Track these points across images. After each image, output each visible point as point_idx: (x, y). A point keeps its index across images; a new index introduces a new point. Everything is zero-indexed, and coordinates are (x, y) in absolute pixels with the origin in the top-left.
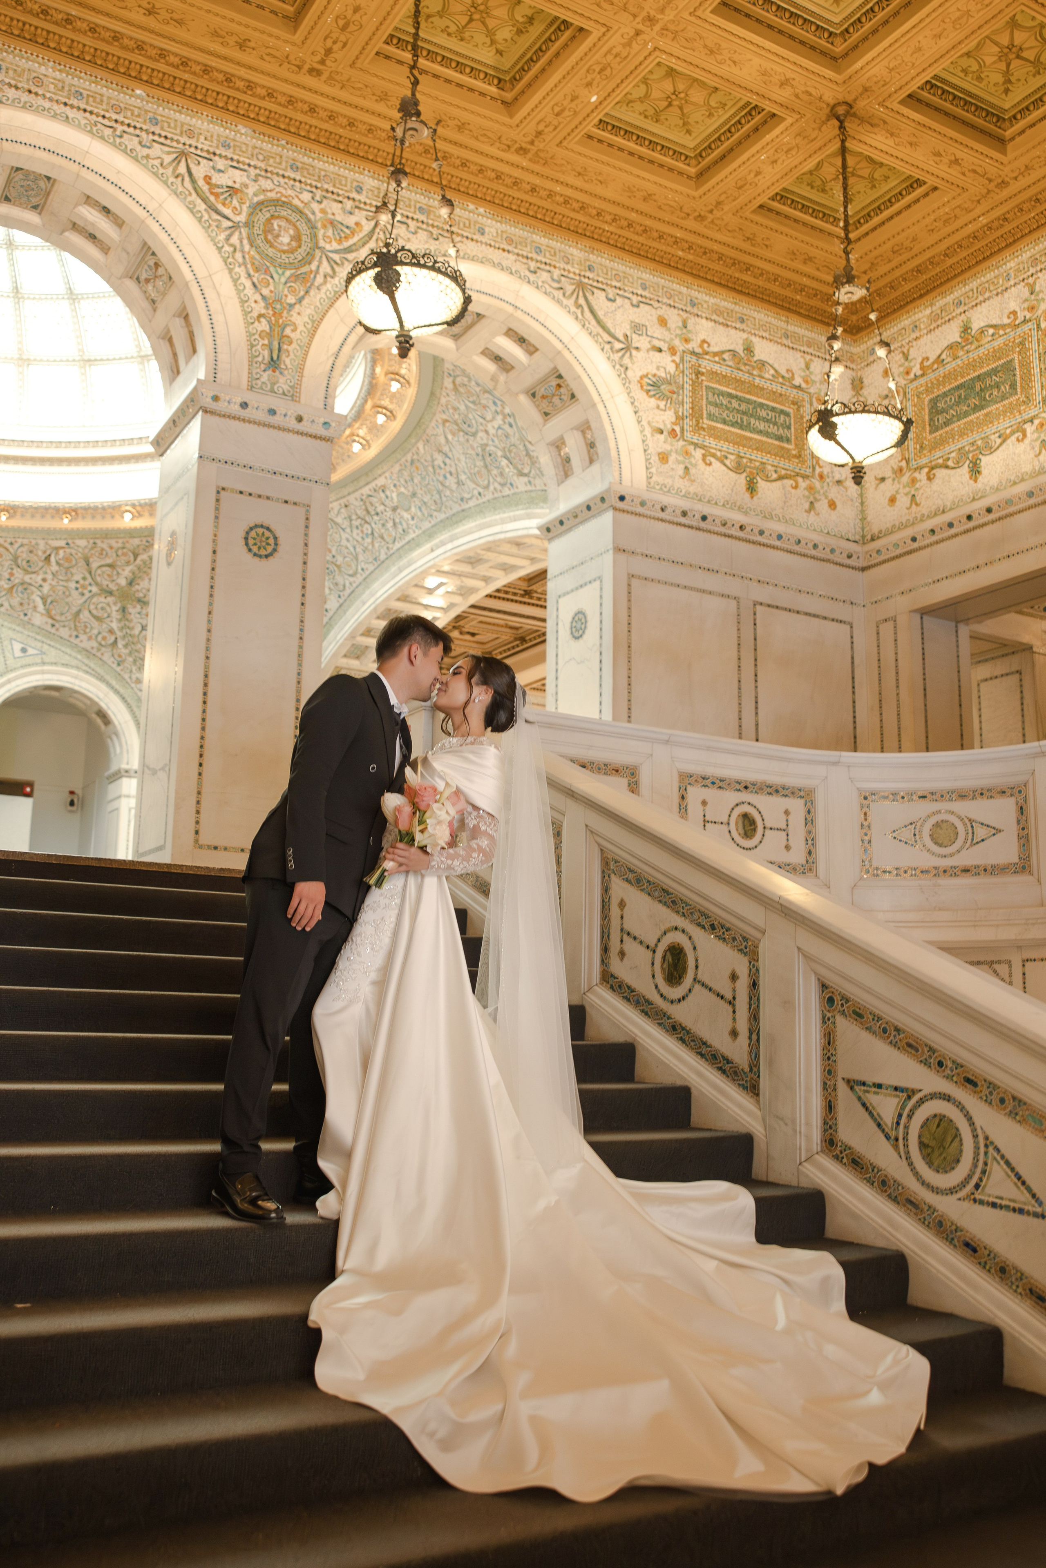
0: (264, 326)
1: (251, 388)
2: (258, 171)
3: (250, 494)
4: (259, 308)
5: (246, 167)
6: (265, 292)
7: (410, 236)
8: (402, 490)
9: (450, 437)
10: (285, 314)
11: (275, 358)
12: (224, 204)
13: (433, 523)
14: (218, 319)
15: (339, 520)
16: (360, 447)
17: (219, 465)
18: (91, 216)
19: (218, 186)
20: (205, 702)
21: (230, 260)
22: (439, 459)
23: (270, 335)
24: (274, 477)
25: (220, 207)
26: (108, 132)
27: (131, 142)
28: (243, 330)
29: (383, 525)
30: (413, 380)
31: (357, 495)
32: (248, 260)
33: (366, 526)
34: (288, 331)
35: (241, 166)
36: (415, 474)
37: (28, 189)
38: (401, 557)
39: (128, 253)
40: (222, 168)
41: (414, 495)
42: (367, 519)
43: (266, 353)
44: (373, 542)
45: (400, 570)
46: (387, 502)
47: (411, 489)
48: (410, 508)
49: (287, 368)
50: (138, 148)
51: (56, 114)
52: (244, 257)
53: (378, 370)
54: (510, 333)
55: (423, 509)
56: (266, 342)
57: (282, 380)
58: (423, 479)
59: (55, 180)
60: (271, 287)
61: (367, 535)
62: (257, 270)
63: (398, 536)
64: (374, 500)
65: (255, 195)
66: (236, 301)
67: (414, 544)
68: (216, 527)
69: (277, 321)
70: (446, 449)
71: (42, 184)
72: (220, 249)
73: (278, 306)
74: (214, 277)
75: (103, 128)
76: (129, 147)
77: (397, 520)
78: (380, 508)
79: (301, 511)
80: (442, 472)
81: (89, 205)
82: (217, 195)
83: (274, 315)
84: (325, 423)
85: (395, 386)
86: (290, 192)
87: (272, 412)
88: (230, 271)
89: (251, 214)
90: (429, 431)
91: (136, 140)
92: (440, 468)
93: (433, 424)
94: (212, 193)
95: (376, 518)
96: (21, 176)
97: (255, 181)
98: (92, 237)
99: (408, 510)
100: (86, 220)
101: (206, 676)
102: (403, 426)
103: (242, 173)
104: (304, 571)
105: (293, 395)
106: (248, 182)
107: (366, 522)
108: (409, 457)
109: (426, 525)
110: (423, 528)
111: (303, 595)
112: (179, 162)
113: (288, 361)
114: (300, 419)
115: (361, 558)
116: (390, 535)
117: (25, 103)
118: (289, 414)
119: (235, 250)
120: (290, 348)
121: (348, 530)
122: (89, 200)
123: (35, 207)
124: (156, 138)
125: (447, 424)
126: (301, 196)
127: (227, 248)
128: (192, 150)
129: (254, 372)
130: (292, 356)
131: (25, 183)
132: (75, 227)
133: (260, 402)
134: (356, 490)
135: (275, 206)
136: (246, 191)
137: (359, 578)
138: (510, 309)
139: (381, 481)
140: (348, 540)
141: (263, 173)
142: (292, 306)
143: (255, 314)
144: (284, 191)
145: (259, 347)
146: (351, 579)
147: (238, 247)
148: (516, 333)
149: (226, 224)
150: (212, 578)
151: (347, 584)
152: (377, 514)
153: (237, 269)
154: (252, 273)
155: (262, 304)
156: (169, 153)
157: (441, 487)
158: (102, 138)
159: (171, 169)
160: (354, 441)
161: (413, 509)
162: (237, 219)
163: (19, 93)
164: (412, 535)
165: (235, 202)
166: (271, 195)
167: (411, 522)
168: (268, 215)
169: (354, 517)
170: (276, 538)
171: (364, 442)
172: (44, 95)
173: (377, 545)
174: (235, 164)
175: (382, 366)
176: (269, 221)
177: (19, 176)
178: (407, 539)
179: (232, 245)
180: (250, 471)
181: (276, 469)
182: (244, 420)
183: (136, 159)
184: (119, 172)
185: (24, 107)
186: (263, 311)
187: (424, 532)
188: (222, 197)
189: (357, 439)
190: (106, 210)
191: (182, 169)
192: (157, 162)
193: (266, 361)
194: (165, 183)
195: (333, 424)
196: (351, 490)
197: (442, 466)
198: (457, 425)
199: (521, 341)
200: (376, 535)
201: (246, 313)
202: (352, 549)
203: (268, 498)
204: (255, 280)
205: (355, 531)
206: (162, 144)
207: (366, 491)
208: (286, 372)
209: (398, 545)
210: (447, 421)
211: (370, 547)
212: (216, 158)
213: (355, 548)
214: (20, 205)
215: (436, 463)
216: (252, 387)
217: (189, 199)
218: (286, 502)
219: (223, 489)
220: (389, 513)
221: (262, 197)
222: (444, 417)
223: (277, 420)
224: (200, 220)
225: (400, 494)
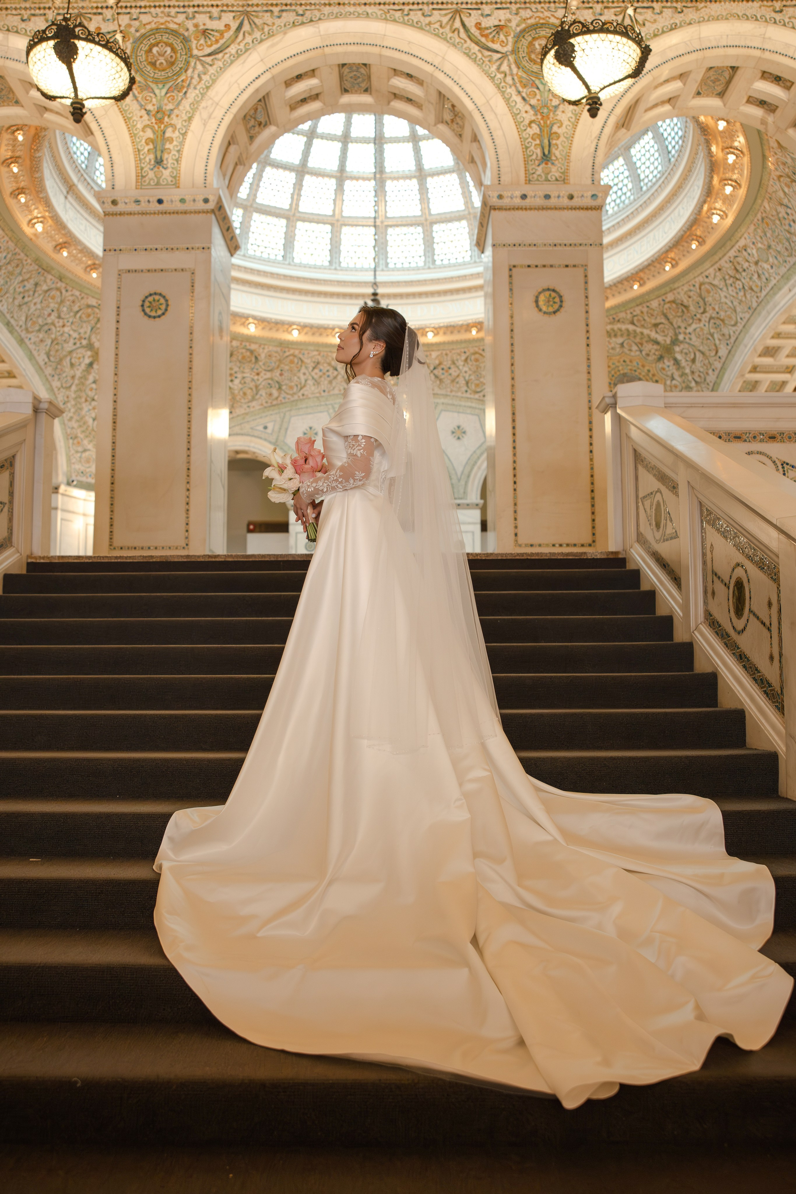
0: (535, 129)
1: (528, 181)
2: (518, 5)
3: (537, 266)
4: (530, 116)
5: (508, 5)
6: (533, 102)
7: (657, 17)
8: (760, 245)
9: (786, 190)
10: (551, 115)
11: (546, 152)
12: (493, 41)
13: (788, 267)
14: (497, 134)
15: (716, 282)
16: (718, 218)
17: (509, 248)
18: (400, 83)
19: (487, 29)
20: (514, 434)
21: (503, 84)
22: (782, 210)
23: (540, 136)
24: (555, 248)
25: (491, 45)
26: (398, 14)
27: (416, 16)
28: (517, 137)
29: (751, 279)
30: (745, 150)
31: (726, 258)
32: (517, 81)
33: (738, 282)
34: (555, 129)
35: (504, 6)
36: (766, 230)
37: (356, 78)
38: (768, 302)
39: (432, 104)
40: (489, 13)
41: (769, 247)
42: (738, 276)
43: (539, 151)
44: (745, 294)
45: (769, 313)
46: (750, 259)
47: (766, 243)
48: (768, 259)
49: (557, 159)
50: (422, 19)
51: (359, 14)
52: (513, 79)
53: (714, 149)
54: (765, 75)
55: (778, 257)
56: (538, 142)
57: (554, 169)
58: (773, 232)
59: (369, 65)
60: (538, 97)
61: (740, 290)
62: (525, 86)
63: (763, 284)
64: (740, 259)
65: (518, 26)
66: (510, 116)
67: (775, 289)
68: (511, 297)
69: (545, 123)
70: (785, 201)
71: (362, 70)
72: (492, 79)
73: (545, 111)
74: (491, 102)
75: (394, 12)
76: (415, 21)
77: (760, 272)
78: (746, 265)
79: (580, 271)
80: (787, 222)
81: (398, 76)
82: (486, 36)
83: (542, 119)
84: (593, 196)
85: (731, 158)
86: (547, 14)
87: (547, 197)
88: (503, 93)
89: (516, 42)
90: (770, 190)
91: (420, 13)
92: (785, 218)
93: (771, 182)
94: (482, 36)
95: (744, 274)
96: (347, 70)
97: (517, 14)
98: (409, 100)
99: (767, 261)
100: (399, 88)
101: (514, 414)
102: (748, 191)
103: (505, 11)
104: (587, 319)
105: (564, 179)
106: (510, 17)
107: (737, 279)
108: (759, 216)
109: (783, 270)
110: (781, 274)
111: (588, 338)
112: (454, 19)
113: (557, 153)
114: (571, 197)
115: (738, 309)
116: (757, 286)
117: (337, 13)
118: (561, 195)
119: (506, 75)
120: (558, 142)
121: (725, 289)
122: (396, 72)
123: (366, 90)
124: (435, 6)
125: (782, 179)
126: (555, 14)
127: (499, 76)
128: (464, 6)
129: (530, 168)
130: (560, 147)
131: (352, 74)
132: (396, 96)
133: (535, 192)
134: (725, 255)
135: (535, 29)
136: (509, 24)
137: (740, 326)
138: (757, 53)
139: (742, 243)
140: (726, 297)
141: (523, 6)
142: (556, 107)
143: (527, 122)
144: (541, 15)
145: (532, 148)
146: (734, 328)
147: (508, 72)
148: (771, 74)
149: (497, 56)
150: (512, 337)
151: (732, 333)
152: (744, 270)
153: (509, 90)
154: (521, 89)
155: (532, 112)
156: (446, 15)
157: (788, 235)
158: (395, 21)
159: (448, 27)
160: (713, 214)
161: (771, 260)
162: (504, 50)
163: (332, 7)
164: (773, 282)
165: (502, 37)
166: (530, 22)
167: (771, 271)
168: (530, 39)
169: (727, 277)
170: (561, 297)
171: (722, 213)
172: (349, 3)
173: (748, 296)
174: (499, 6)
175: (717, 144)
176: (531, 44)
177: (346, 70)
178: (771, 284)
179: (502, 72)
180: (534, 248)
181: (556, 242)
182: (526, 209)
183: (421, 28)
184: (410, 42)
185: (336, 17)
186: (533, 118)
187: (782, 277)
188: (491, 36)
189: (715, 212)
190: (409, 76)
191: (457, 24)
192: (437, 26)
193: (539, 158)
194: (445, 39)
195: (600, 195)
196: (720, 255)
197: (786, 216)
198: (789, 177)
199: (777, 79)
200: (746, 288)
201: (518, 124)
202: (730, 304)
203: (551, 266)
204: (524, 95)
205: (730, 289)
206: (440, 9)
207: (732, 253)
208: (556, 162)
209: (764, 293)
210: (781, 176)
211: (744, 299)
212: (484, 6)
213: (732, 302)
214: (356, 92)
215: (780, 215)
216: (530, 180)
217: (465, 46)
218: (567, 266)
219: (514, 266)
220: (753, 268)
221: (523, 26)
222: (778, 173)
223: (553, 201)
224: (475, 60)
225: (758, 249)
